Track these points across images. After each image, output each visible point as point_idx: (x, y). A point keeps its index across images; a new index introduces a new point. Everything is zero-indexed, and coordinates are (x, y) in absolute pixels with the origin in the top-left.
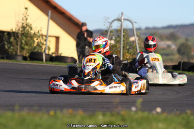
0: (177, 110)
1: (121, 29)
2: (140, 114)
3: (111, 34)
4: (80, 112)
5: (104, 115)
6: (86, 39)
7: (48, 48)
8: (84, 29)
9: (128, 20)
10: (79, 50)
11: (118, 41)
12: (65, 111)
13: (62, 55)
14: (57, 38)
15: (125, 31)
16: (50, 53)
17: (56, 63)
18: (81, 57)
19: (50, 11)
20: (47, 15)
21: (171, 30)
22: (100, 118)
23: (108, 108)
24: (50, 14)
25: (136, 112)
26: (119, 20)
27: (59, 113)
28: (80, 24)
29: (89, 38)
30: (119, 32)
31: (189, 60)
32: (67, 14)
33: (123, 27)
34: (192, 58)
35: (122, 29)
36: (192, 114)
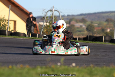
0: (85, 64)
2: (63, 67)
3: (47, 19)
4: (27, 67)
5: (41, 68)
6: (32, 22)
7: (9, 28)
8: (31, 16)
9: (56, 11)
10: (28, 29)
11: (51, 23)
12: (18, 66)
13: (17, 32)
14: (15, 22)
15: (55, 17)
16: (10, 31)
17: (14, 36)
18: (29, 33)
19: (10, 6)
20: (9, 8)
21: (82, 17)
22: (39, 70)
23: (44, 64)
24: (10, 7)
25: (60, 66)
26: (51, 11)
27: (14, 67)
28: (29, 13)
29: (33, 22)
30: (51, 18)
31: (93, 35)
32: (21, 7)
34: (95, 33)
35: (53, 16)
36: (94, 67)
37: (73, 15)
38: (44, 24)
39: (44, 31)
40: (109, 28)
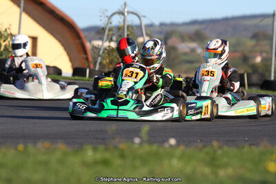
0: (201, 141)
1: (124, 26)
2: (147, 148)
3: (111, 33)
4: (61, 147)
5: (95, 149)
9: (133, 13)
12: (40, 145)
14: (34, 39)
15: (130, 29)
19: (22, 1)
20: (19, 6)
21: (196, 27)
22: (90, 154)
24: (22, 5)
25: (141, 144)
26: (121, 13)
27: (31, 148)
30: (121, 31)
33: (127, 23)
35: (126, 27)
36: (220, 147)
37: (173, 24)
38: (103, 44)
39: (104, 62)
40: (261, 55)
